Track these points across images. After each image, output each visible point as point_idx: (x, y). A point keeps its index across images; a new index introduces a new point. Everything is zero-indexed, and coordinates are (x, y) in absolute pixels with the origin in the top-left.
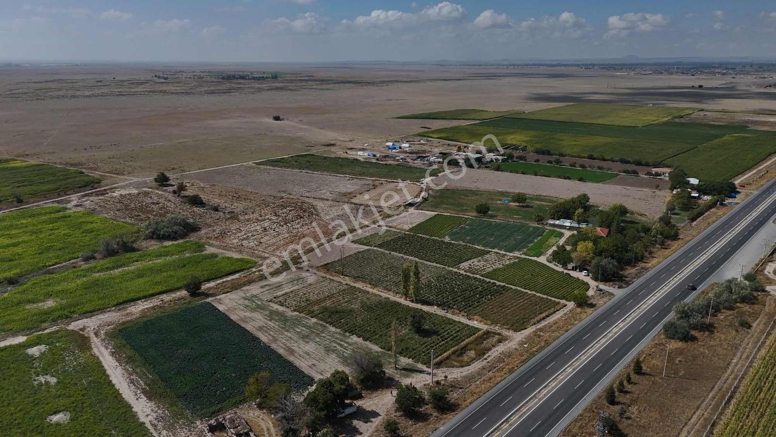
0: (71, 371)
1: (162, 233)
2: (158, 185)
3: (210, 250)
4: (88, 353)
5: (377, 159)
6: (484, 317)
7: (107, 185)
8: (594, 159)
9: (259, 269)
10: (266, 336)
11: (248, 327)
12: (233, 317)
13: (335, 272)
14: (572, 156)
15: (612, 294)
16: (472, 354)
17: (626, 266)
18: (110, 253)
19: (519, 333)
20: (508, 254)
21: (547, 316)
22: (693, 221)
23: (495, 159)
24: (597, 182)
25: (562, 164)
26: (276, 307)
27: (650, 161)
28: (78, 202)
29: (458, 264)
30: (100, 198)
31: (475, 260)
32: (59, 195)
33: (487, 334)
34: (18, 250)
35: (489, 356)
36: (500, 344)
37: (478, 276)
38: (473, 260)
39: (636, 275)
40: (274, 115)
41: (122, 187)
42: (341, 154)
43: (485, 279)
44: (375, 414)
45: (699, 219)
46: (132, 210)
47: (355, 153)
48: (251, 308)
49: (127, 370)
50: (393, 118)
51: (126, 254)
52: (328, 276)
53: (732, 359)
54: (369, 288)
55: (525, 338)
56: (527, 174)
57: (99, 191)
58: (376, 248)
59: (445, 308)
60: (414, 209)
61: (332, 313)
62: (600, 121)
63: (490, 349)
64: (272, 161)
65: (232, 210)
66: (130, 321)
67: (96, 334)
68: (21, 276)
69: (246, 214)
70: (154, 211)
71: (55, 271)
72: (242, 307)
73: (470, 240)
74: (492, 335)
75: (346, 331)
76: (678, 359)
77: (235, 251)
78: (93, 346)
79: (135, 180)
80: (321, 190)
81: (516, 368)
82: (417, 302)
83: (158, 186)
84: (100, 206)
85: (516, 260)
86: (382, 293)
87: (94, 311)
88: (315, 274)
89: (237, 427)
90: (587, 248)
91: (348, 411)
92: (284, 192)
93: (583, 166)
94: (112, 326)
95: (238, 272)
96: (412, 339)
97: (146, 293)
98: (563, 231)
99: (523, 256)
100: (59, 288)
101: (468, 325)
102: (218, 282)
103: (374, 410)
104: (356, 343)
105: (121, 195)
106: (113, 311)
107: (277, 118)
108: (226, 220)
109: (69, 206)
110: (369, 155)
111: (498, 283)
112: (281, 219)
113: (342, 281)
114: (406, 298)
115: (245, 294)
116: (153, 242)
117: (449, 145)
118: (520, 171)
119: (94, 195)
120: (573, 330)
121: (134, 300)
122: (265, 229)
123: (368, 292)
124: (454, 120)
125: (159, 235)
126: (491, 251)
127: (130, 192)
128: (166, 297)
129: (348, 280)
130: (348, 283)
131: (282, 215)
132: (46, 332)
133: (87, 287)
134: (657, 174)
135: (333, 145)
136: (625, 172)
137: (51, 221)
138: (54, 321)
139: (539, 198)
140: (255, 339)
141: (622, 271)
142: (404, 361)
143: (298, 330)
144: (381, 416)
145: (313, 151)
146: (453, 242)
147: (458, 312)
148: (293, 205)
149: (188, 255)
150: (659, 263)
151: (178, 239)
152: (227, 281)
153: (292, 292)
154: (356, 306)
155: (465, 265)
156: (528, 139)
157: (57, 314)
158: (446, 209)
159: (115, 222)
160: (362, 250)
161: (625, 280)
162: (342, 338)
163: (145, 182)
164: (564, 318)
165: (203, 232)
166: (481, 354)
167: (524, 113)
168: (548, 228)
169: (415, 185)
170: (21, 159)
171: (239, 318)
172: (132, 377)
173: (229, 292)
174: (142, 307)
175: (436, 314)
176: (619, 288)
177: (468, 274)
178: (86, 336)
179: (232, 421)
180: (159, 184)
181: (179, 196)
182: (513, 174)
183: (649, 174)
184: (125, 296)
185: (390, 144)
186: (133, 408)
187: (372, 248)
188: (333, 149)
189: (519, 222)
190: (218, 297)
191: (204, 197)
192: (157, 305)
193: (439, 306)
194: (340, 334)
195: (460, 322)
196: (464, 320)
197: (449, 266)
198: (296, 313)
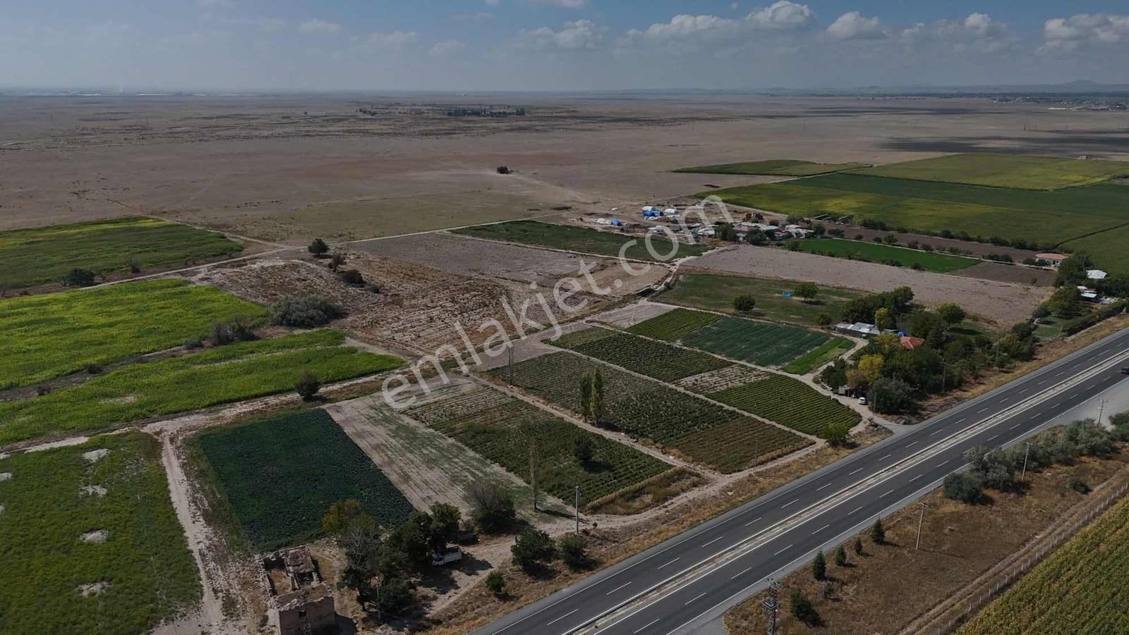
0: (127, 482)
1: (293, 318)
2: (315, 256)
3: (350, 343)
4: (155, 462)
5: (622, 230)
6: (685, 452)
7: (250, 254)
8: (952, 237)
9: (405, 370)
10: (381, 457)
11: (362, 444)
12: (348, 430)
13: (502, 380)
14: (918, 232)
15: (891, 432)
16: (648, 499)
17: (930, 394)
18: (222, 340)
19: (729, 475)
20: (759, 367)
21: (779, 456)
22: (1070, 335)
23: (796, 234)
24: (941, 272)
25: (896, 243)
26: (407, 420)
27: (1040, 243)
28: (205, 275)
29: (679, 379)
30: (235, 270)
31: (707, 374)
32: (187, 265)
33: (681, 474)
34: (114, 331)
35: (673, 503)
36: (694, 488)
37: (701, 396)
38: (703, 374)
39: (941, 407)
40: (499, 166)
41: (265, 258)
42: (573, 220)
43: (709, 400)
44: (484, 565)
45: (1082, 332)
46: (269, 287)
47: (593, 220)
48: (375, 420)
49: (192, 485)
50: (668, 172)
51: (241, 343)
52: (491, 385)
53: (1036, 534)
54: (541, 405)
55: (734, 484)
56: (837, 257)
57: (236, 262)
58: (571, 351)
59: (636, 436)
60: (648, 301)
61: (478, 433)
62: (987, 181)
63: (678, 494)
64: (476, 229)
65: (398, 293)
66: (218, 427)
67: (172, 440)
68: (106, 363)
69: (414, 298)
70: (296, 290)
71: (150, 359)
72: (363, 418)
73: (711, 346)
74: (687, 475)
75: (488, 458)
76: (949, 527)
77: (382, 346)
78: (163, 454)
79: (286, 248)
80: (526, 270)
81: (702, 521)
82: (599, 425)
83: (312, 257)
84: (232, 280)
85: (768, 378)
86: (557, 412)
87: (180, 411)
88: (476, 380)
89: (299, 566)
90: (872, 364)
91: (449, 558)
92: (475, 270)
93: (927, 248)
94: (194, 432)
95: (376, 372)
96: (572, 473)
97: (248, 393)
98: (855, 339)
99: (780, 373)
100: (146, 381)
101: (658, 461)
102: (345, 384)
103: (487, 560)
104: (495, 474)
105: (262, 267)
106: (202, 413)
107: (503, 170)
108: (385, 305)
109: (193, 279)
110: (612, 224)
111: (726, 407)
112: (457, 306)
113: (508, 392)
114: (586, 420)
115: (374, 401)
116: (281, 330)
117: (735, 211)
118: (827, 251)
119: (229, 266)
120: (808, 477)
121: (231, 401)
122: (431, 319)
123: (538, 409)
124: (759, 176)
125: (290, 320)
126: (735, 363)
127: (275, 264)
128: (272, 400)
129: (517, 393)
130: (514, 394)
131: (462, 301)
132: (114, 433)
133: (180, 382)
134: (1043, 263)
135: (567, 208)
136: (991, 257)
137: (164, 298)
138: (128, 421)
139: (840, 291)
140: (365, 459)
141: (921, 401)
142: (552, 501)
143: (425, 452)
144: (492, 568)
145: (536, 217)
146: (685, 348)
147: (651, 441)
148: (481, 289)
149: (319, 348)
150: (985, 391)
151: (313, 327)
152: (357, 384)
153: (436, 402)
154: (514, 426)
155: (689, 380)
156: (862, 205)
157: (133, 412)
158: (693, 303)
159: (242, 302)
160: (551, 353)
161: (920, 414)
162: (479, 465)
163: (298, 252)
164: (802, 461)
165: (350, 319)
166: (660, 500)
167: (872, 166)
168: (835, 335)
169: (662, 267)
170: (154, 217)
171: (354, 431)
172: (196, 495)
173: (354, 398)
174: (239, 411)
175: (619, 444)
176: (905, 423)
177: (688, 392)
178: (159, 441)
179: (295, 557)
180: (314, 254)
181: (334, 271)
182: (816, 256)
183: (1030, 261)
184: (222, 396)
185: (649, 208)
186: (185, 532)
187: (567, 350)
188: (564, 214)
189: (795, 325)
190: (337, 404)
191: (365, 274)
192: (258, 410)
193: (627, 432)
194: (478, 460)
195: (649, 456)
196: (656, 454)
197: (664, 381)
198: (431, 430)
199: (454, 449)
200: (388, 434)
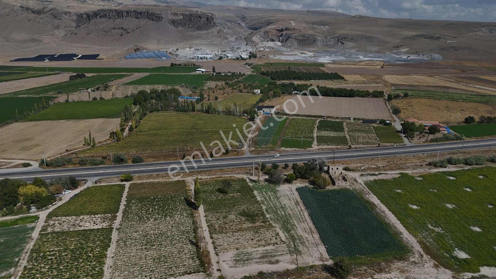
198: (274, 225)
199: (270, 211)
200: (297, 228)
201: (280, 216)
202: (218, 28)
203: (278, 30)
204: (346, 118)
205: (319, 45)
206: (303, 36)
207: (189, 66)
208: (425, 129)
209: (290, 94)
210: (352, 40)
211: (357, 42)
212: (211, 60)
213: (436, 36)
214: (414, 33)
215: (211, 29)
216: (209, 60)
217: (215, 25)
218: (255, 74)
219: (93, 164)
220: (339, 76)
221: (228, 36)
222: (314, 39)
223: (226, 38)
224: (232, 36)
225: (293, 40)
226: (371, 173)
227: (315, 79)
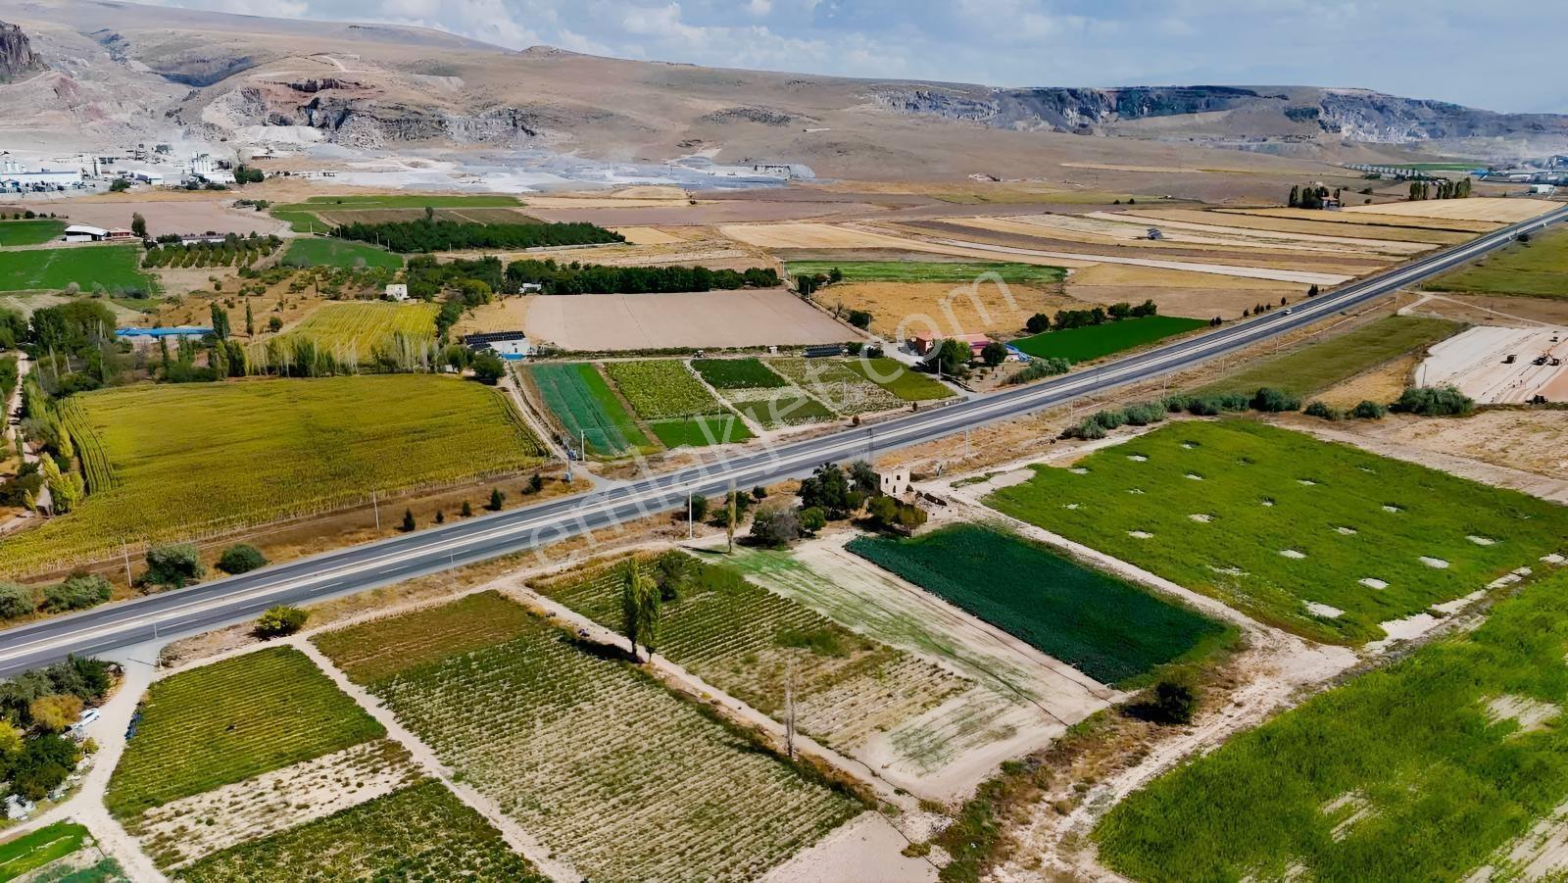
19: (488, 590)
36: (547, 575)
101: (564, 605)
173: (1091, 721)
190: (1103, 705)
196: (564, 615)
198: (896, 647)
199: (846, 616)
200: (958, 641)
201: (887, 624)
202: (55, 74)
203: (297, 87)
204: (754, 347)
205: (455, 137)
206: (397, 109)
207: (17, 217)
208: (972, 356)
209: (512, 293)
210: (556, 122)
211: (574, 130)
212: (82, 192)
213: (776, 114)
214: (720, 106)
215: (28, 78)
216: (71, 192)
217: (35, 63)
218: (311, 235)
219: (65, 605)
220: (603, 231)
221: (103, 105)
222: (437, 119)
223: (99, 114)
224: (120, 104)
225: (367, 122)
226: (969, 476)
227: (537, 244)
